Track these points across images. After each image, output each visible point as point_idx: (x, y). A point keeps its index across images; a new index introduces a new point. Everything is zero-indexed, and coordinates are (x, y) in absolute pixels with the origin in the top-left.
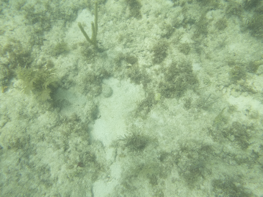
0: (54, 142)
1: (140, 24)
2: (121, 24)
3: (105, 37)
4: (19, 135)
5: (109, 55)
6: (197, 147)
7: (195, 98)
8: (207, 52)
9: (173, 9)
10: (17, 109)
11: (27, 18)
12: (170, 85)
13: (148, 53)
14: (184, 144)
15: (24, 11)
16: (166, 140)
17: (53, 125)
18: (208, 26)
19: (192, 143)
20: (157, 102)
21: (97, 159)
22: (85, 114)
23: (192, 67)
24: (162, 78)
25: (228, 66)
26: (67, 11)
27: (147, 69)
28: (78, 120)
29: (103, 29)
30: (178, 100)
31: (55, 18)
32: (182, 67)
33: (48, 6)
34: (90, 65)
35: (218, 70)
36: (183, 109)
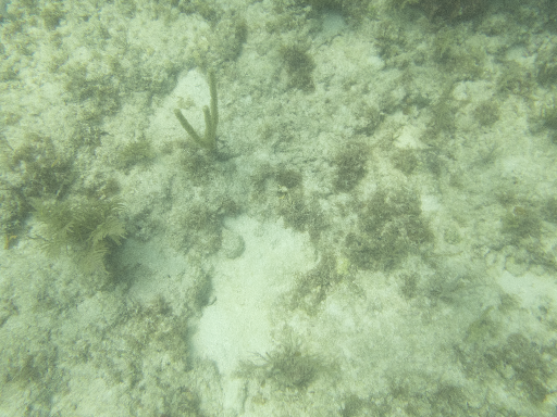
0: (110, 364)
1: (310, 104)
2: (270, 103)
3: (234, 130)
4: (34, 348)
5: (240, 168)
6: (429, 389)
7: (425, 274)
8: (453, 171)
9: (381, 75)
10: (33, 286)
11: (69, 88)
12: (370, 242)
13: (326, 165)
14: (398, 379)
15: (64, 75)
16: (358, 369)
17: (110, 324)
18: (456, 115)
19: (417, 380)
20: (341, 277)
21: (203, 406)
22: (183, 295)
23: (420, 203)
24: (353, 223)
25: (498, 205)
26: (155, 74)
27: (321, 201)
28: (166, 311)
29: (230, 112)
30: (387, 276)
31: (128, 90)
32: (398, 202)
33: (116, 65)
34: (200, 189)
35: (477, 212)
36: (399, 299)
